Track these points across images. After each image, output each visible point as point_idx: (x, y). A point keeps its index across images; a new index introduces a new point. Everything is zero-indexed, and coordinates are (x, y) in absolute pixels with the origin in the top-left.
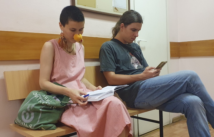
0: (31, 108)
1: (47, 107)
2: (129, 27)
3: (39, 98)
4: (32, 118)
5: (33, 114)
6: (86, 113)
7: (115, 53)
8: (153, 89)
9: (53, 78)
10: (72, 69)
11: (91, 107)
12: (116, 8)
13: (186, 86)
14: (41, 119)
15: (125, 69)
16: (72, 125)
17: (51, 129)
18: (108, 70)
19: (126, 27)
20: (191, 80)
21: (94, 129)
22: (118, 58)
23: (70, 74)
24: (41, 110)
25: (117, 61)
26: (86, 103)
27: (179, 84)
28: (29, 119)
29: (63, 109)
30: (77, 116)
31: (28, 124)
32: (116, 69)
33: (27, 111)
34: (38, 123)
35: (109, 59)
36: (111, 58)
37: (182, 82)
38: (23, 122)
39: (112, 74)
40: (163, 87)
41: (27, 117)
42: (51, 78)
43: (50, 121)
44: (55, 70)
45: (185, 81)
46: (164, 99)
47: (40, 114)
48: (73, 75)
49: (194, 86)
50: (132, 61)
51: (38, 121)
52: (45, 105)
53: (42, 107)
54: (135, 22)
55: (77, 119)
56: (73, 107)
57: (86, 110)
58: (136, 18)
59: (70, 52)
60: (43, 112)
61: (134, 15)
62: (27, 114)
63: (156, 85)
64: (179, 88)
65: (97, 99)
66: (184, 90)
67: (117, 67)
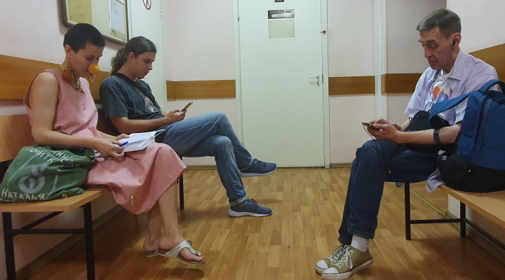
0: (42, 170)
1: (67, 166)
2: (141, 57)
3: (45, 155)
4: (41, 184)
5: (42, 179)
6: (124, 167)
7: (126, 93)
8: (182, 133)
9: (57, 125)
10: (83, 112)
11: (128, 159)
12: (113, 31)
13: (216, 128)
14: (59, 184)
15: (141, 113)
16: (110, 183)
17: (78, 193)
18: (118, 115)
19: (136, 57)
20: (221, 120)
21: (143, 182)
22: (131, 99)
23: (83, 119)
24: (59, 170)
25: (129, 104)
26: (123, 154)
27: (210, 125)
28: (35, 187)
29: (92, 165)
30: (112, 172)
31: (36, 195)
32: (129, 114)
33: (32, 176)
34: (54, 190)
35: (119, 100)
36: (122, 100)
37: (213, 124)
38: (23, 193)
39: (125, 119)
40: (194, 130)
41: (32, 185)
42: (53, 126)
43: (74, 184)
44: (59, 114)
45: (216, 122)
46: (194, 142)
47: (57, 177)
48: (85, 120)
49: (224, 127)
50: (147, 103)
51: (54, 187)
52: (65, 162)
53: (61, 166)
54: (147, 51)
55: (115, 175)
56: (101, 162)
57: (121, 164)
58: (148, 46)
59: (77, 89)
60: (61, 174)
61: (145, 43)
62: (31, 180)
63: (187, 128)
64: (210, 130)
65: (140, 147)
66: (215, 132)
67: (130, 111)
